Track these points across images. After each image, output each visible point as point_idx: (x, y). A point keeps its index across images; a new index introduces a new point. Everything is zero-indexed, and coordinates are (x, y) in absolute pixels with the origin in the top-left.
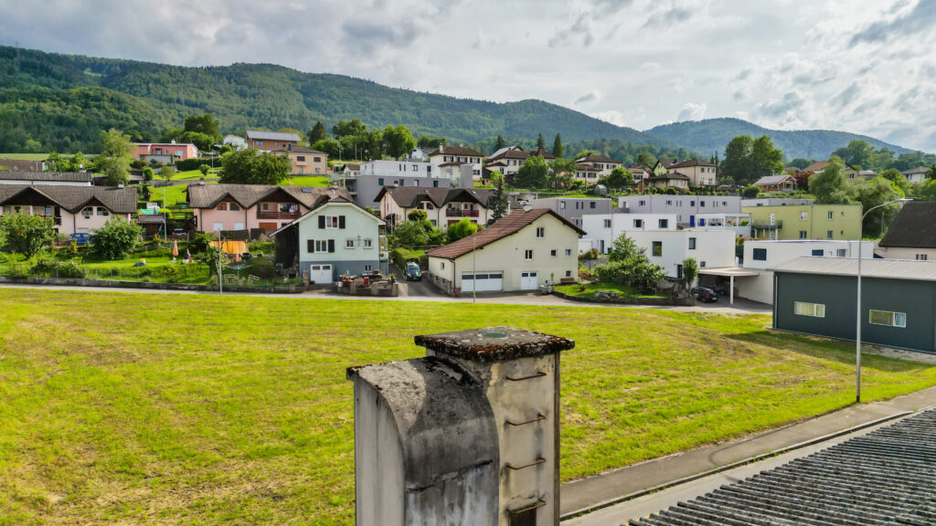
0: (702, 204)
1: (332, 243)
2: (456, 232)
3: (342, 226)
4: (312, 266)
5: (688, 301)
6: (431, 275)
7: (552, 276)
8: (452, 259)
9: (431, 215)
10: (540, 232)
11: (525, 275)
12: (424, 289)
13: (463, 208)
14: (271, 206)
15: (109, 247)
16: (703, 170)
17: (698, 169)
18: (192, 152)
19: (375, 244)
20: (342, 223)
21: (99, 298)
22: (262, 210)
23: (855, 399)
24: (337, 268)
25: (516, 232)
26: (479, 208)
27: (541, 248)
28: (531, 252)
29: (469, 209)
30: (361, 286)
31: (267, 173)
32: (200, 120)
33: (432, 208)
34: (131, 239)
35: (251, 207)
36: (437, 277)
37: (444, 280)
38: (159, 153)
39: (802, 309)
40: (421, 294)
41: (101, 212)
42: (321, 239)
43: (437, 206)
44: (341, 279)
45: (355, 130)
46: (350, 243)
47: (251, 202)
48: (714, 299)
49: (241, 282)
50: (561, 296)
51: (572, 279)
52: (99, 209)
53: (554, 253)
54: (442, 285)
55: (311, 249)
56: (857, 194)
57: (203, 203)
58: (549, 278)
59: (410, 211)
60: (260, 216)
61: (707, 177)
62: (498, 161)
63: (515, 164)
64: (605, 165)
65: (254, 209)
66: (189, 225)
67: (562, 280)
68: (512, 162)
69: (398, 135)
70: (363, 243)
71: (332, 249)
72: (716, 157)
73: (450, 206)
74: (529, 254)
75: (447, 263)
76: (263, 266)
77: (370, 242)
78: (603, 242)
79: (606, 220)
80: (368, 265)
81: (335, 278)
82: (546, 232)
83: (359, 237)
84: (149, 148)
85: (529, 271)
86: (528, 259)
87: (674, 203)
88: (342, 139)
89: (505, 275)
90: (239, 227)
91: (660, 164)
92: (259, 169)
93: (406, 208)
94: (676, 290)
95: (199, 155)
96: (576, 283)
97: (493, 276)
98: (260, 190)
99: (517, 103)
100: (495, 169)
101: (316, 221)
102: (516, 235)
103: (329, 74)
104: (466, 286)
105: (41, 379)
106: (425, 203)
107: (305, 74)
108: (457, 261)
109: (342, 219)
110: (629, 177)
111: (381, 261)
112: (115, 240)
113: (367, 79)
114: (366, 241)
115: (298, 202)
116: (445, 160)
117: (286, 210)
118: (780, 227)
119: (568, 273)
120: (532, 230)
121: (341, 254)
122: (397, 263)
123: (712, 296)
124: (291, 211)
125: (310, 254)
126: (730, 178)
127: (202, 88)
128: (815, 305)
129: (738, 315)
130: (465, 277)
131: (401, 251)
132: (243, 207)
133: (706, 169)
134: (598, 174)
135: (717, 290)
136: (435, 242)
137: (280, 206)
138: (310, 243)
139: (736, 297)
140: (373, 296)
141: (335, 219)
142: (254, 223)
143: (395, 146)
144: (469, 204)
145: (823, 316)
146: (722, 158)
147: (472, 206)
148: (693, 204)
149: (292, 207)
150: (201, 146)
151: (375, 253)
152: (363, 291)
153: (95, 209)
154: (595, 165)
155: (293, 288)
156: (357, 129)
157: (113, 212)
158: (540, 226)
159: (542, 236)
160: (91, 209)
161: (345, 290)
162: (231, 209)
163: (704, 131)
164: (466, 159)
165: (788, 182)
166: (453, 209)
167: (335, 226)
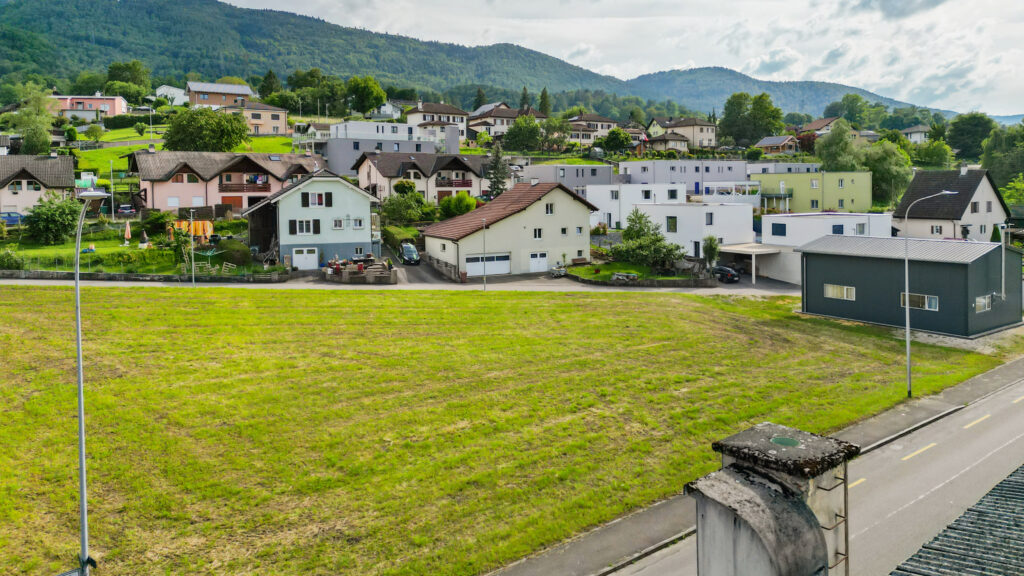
0: (707, 169)
1: (317, 223)
2: (452, 207)
3: (329, 203)
4: (294, 250)
5: (709, 282)
6: (430, 258)
7: (564, 256)
8: (455, 241)
9: (420, 185)
10: (549, 208)
11: (534, 256)
12: (425, 274)
13: (454, 177)
14: (235, 178)
15: (47, 229)
16: (702, 130)
17: (697, 129)
18: (121, 107)
19: (367, 223)
20: (328, 200)
21: (48, 294)
22: (225, 182)
23: (907, 394)
24: (324, 253)
25: (525, 209)
26: (471, 177)
27: (550, 225)
28: (540, 230)
29: (460, 177)
30: (354, 273)
31: (223, 136)
32: (128, 68)
33: (419, 178)
34: (74, 219)
35: (211, 179)
36: (438, 261)
37: (446, 264)
38: (80, 107)
39: (832, 291)
40: (423, 280)
41: (32, 186)
42: (304, 219)
43: (425, 176)
44: (330, 265)
45: (314, 81)
46: (338, 223)
47: (212, 173)
48: (736, 279)
49: (214, 271)
50: (575, 279)
51: (585, 259)
52: (29, 183)
53: (564, 231)
54: (444, 270)
55: (293, 231)
56: (863, 159)
57: (155, 175)
58: (561, 260)
59: (395, 182)
60: (222, 188)
61: (706, 137)
62: (484, 120)
63: (502, 123)
64: (599, 124)
65: (216, 181)
66: (136, 199)
67: (573, 260)
68: (499, 121)
69: (365, 88)
70: (352, 223)
71: (317, 230)
72: (714, 115)
73: (439, 175)
74: (538, 233)
75: (450, 245)
76: (238, 251)
77: (360, 222)
78: (610, 215)
79: (612, 192)
80: (359, 249)
81: (322, 264)
82: (555, 208)
83: (348, 216)
84: (68, 101)
85: (538, 251)
86: (537, 239)
87: (678, 169)
88: (298, 91)
89: (512, 257)
90: (199, 202)
91: (655, 122)
92: (213, 131)
93: (391, 177)
94: (696, 270)
95: (128, 109)
96: (589, 263)
97: (500, 258)
98: (220, 158)
99: (489, 47)
100: (481, 129)
101: (298, 198)
102: (523, 213)
103: (271, 11)
104: (473, 270)
105: (15, 404)
106: (412, 172)
107: (241, 9)
108: (461, 243)
109: (329, 196)
110: (626, 139)
111: (374, 243)
112: (54, 221)
113: (316, 17)
114: (356, 220)
115: (266, 172)
116: (425, 119)
117: (252, 182)
118: (791, 195)
119: (580, 253)
120: (541, 206)
121: (328, 236)
122: (390, 244)
123: (733, 276)
124: (259, 182)
125: (293, 236)
126: (730, 139)
127: (115, 24)
128: (845, 288)
129: (764, 297)
130: (469, 260)
131: (392, 229)
132: (203, 179)
133: (705, 129)
134: (593, 135)
135: (735, 268)
136: (427, 218)
137: (246, 177)
138: (292, 224)
139: (758, 277)
140: (369, 284)
141: (320, 196)
142: (216, 198)
143: (362, 101)
144: (460, 172)
145: (854, 299)
146: (720, 114)
147: (463, 175)
148: (697, 169)
149: (260, 178)
150: (131, 98)
151: (366, 235)
152: (357, 279)
153: (24, 182)
154: (589, 125)
155: (275, 276)
156: (317, 81)
157: (46, 186)
158: (550, 202)
159: (552, 212)
160: (19, 183)
161: (337, 279)
162: (190, 181)
163: (691, 81)
164: (448, 118)
165: (790, 143)
166: (443, 178)
167: (320, 204)
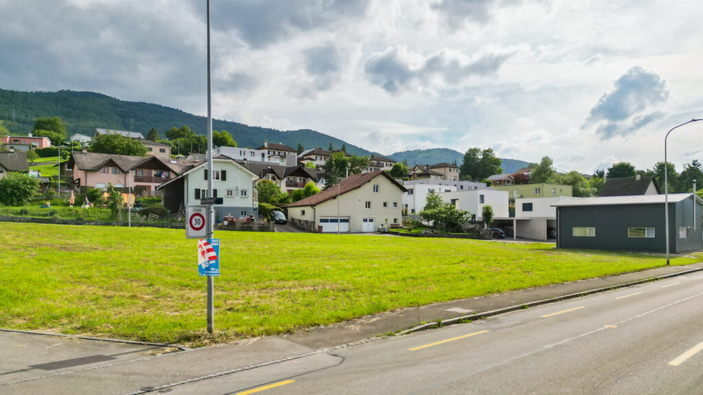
1: (215, 192)
3: (224, 178)
7: (386, 220)
8: (313, 206)
10: (376, 189)
11: (365, 220)
13: (298, 181)
14: (146, 172)
15: (13, 193)
16: (450, 170)
17: (447, 169)
18: (47, 143)
19: (250, 194)
20: (224, 176)
22: (139, 175)
25: (359, 187)
28: (369, 203)
29: (302, 181)
31: (129, 153)
33: (275, 179)
35: (129, 171)
36: (300, 221)
37: (307, 222)
39: (578, 232)
42: (206, 189)
43: (279, 178)
45: (185, 135)
46: (230, 193)
47: (130, 168)
48: (504, 235)
49: (142, 220)
50: (395, 234)
51: (398, 225)
53: (385, 204)
54: (305, 225)
55: (197, 197)
57: (88, 167)
60: (137, 179)
62: (308, 157)
64: (385, 163)
65: (132, 174)
67: (392, 224)
68: (319, 158)
70: (240, 193)
73: (288, 179)
74: (368, 205)
75: (308, 209)
77: (245, 192)
80: (244, 212)
81: (217, 221)
82: (380, 189)
83: (237, 188)
84: (8, 139)
85: (368, 217)
86: (367, 209)
89: (351, 220)
90: (120, 185)
91: (417, 167)
97: (342, 221)
101: (202, 173)
102: (359, 189)
104: (326, 227)
106: (270, 175)
108: (316, 207)
109: (224, 173)
111: (254, 209)
114: (242, 191)
115: (169, 170)
116: (269, 154)
117: (158, 176)
119: (395, 220)
120: (370, 186)
123: (502, 234)
124: (163, 176)
125: (197, 201)
126: (469, 176)
128: (588, 228)
130: (322, 221)
132: (123, 171)
133: (452, 169)
136: (285, 202)
137: (154, 172)
138: (197, 191)
141: (218, 173)
145: (594, 235)
147: (304, 180)
149: (164, 174)
150: (52, 139)
151: (250, 202)
152: (246, 228)
154: (378, 163)
156: (187, 134)
157: (7, 170)
158: (376, 184)
159: (377, 191)
161: (231, 227)
162: (114, 172)
164: (285, 154)
165: (509, 179)
166: (291, 181)
167: (217, 178)
